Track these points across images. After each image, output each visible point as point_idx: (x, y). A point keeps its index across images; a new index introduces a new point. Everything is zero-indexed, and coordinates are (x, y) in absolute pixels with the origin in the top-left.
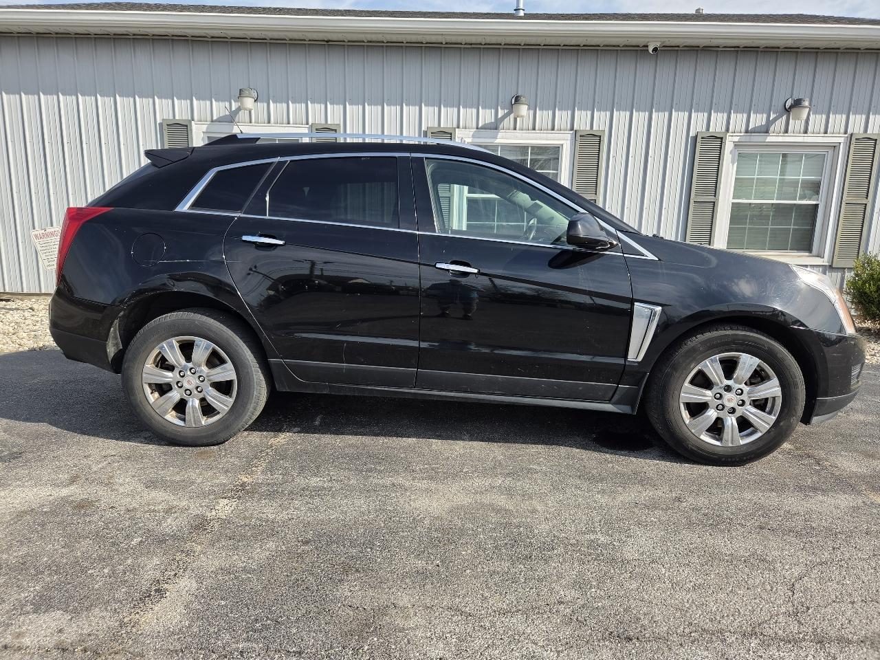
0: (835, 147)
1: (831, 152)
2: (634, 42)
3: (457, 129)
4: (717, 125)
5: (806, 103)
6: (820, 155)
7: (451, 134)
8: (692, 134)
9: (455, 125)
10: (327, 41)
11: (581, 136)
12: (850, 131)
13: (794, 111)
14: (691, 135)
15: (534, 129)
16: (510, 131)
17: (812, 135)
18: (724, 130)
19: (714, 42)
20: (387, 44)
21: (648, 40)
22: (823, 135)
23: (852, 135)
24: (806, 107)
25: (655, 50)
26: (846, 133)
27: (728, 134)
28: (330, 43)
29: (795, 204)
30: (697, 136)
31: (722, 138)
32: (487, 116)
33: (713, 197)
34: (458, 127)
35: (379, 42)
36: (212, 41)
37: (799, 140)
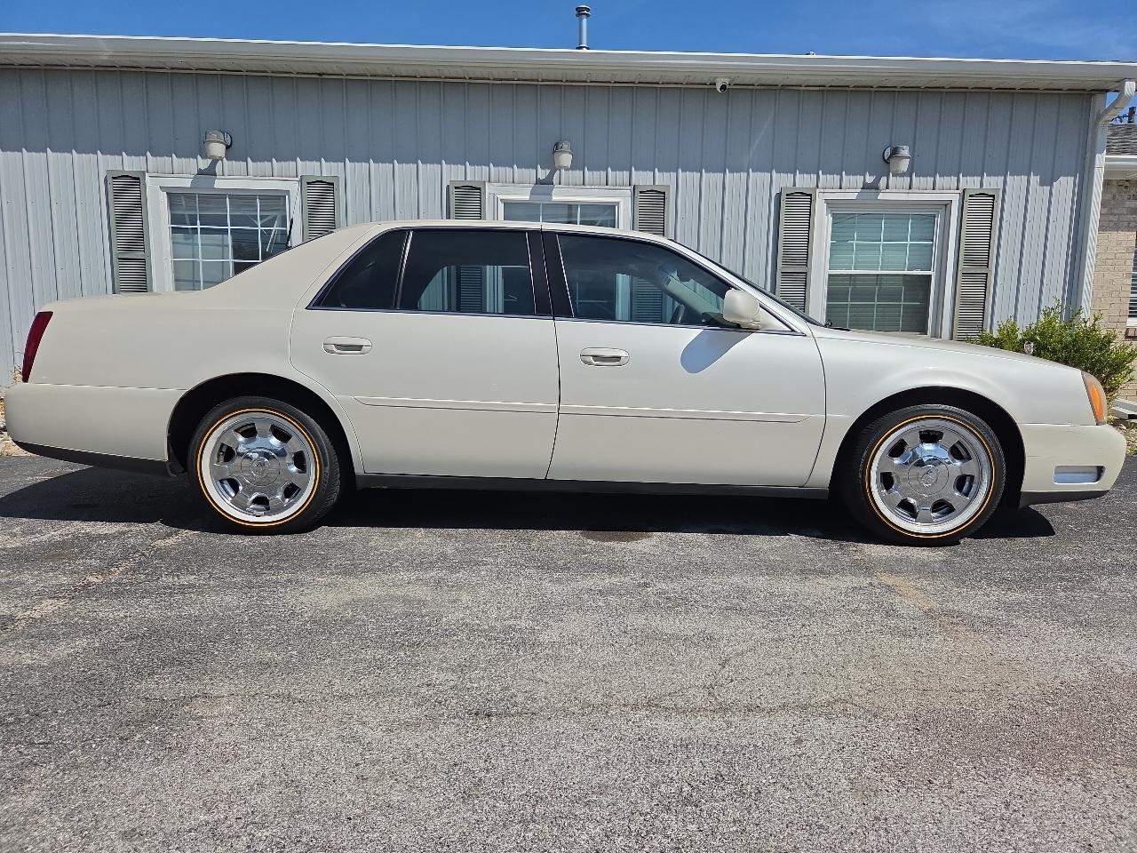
0: (946, 206)
1: (942, 211)
2: (698, 78)
3: (487, 184)
4: (804, 180)
5: (905, 151)
6: (928, 217)
8: (775, 191)
9: (485, 179)
10: (320, 74)
11: (641, 192)
12: (962, 185)
13: (892, 161)
15: (583, 184)
16: (553, 186)
17: (918, 191)
18: (812, 186)
19: (794, 80)
20: (396, 79)
21: (715, 75)
22: (931, 192)
23: (964, 189)
24: (906, 157)
25: (723, 87)
26: (957, 190)
27: (818, 190)
28: (324, 76)
29: (904, 275)
30: (781, 193)
31: (811, 195)
33: (804, 267)
34: (489, 181)
35: (386, 76)
36: (172, 73)
37: (903, 197)
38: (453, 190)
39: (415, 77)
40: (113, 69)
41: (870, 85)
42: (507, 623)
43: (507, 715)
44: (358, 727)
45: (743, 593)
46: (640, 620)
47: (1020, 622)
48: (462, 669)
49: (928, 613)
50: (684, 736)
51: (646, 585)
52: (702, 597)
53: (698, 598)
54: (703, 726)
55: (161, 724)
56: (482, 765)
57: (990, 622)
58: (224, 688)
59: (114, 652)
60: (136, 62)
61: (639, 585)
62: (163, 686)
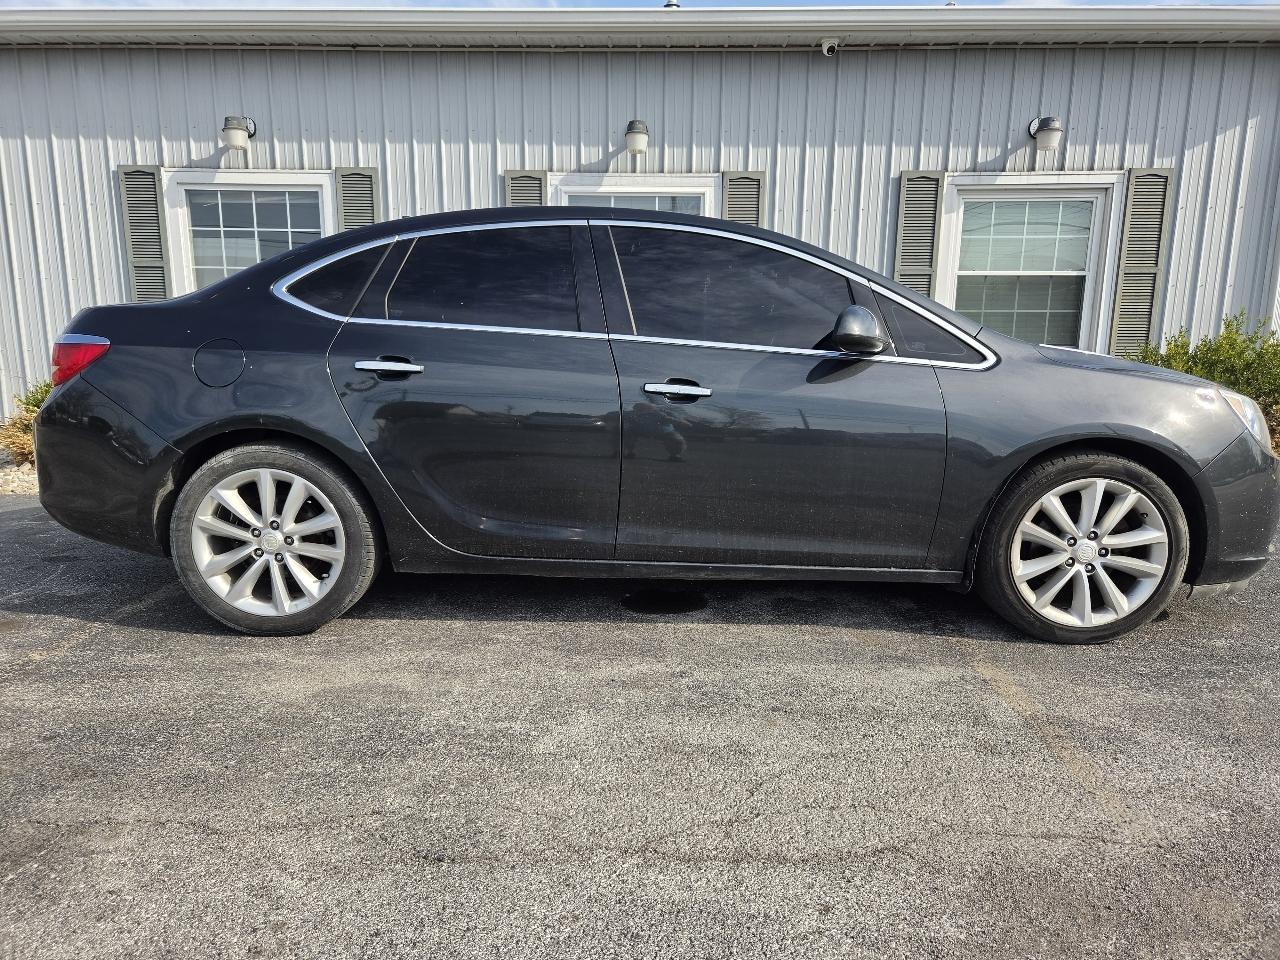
0: (1106, 190)
1: (1100, 197)
2: (800, 38)
3: (549, 174)
4: (929, 161)
5: (1057, 124)
6: (1082, 204)
7: (540, 180)
8: (894, 174)
9: (545, 167)
10: (354, 46)
11: (730, 181)
12: (1127, 165)
13: (1041, 135)
14: (892, 176)
15: (662, 171)
16: (626, 174)
17: (1071, 172)
18: (939, 168)
19: (919, 37)
21: (822, 35)
22: (1088, 172)
23: (1130, 171)
24: (1057, 130)
25: (831, 49)
26: (1121, 168)
27: (946, 174)
28: (359, 48)
29: (1051, 276)
30: (900, 177)
31: (937, 180)
32: (591, 154)
33: (927, 268)
34: (551, 170)
35: (431, 46)
36: (187, 50)
37: (1053, 180)
38: (509, 182)
39: (464, 46)
40: (119, 46)
41: (1015, 41)
42: (498, 726)
43: (465, 859)
44: (274, 873)
45: (798, 687)
46: (660, 725)
47: (1148, 735)
48: (426, 790)
49: (1030, 722)
50: (677, 898)
51: (682, 674)
52: (747, 692)
53: (741, 693)
54: (708, 883)
55: (43, 861)
56: (410, 935)
57: (1109, 736)
58: (133, 811)
59: (24, 756)
60: (145, 37)
61: (673, 675)
62: (63, 806)
